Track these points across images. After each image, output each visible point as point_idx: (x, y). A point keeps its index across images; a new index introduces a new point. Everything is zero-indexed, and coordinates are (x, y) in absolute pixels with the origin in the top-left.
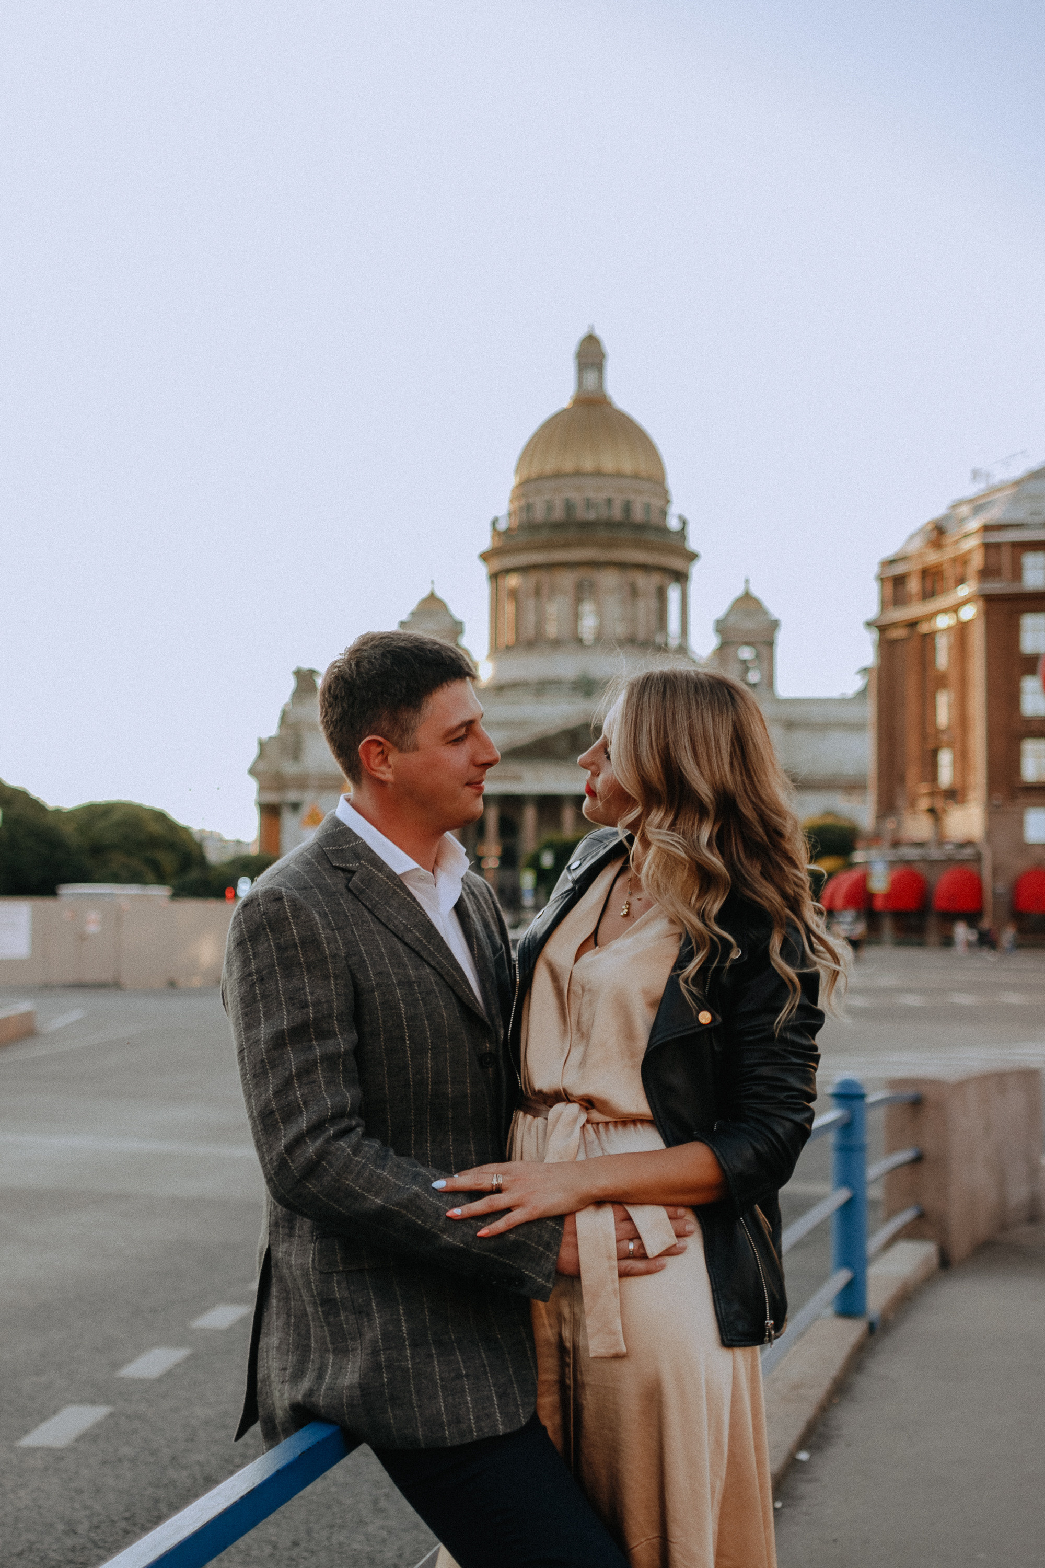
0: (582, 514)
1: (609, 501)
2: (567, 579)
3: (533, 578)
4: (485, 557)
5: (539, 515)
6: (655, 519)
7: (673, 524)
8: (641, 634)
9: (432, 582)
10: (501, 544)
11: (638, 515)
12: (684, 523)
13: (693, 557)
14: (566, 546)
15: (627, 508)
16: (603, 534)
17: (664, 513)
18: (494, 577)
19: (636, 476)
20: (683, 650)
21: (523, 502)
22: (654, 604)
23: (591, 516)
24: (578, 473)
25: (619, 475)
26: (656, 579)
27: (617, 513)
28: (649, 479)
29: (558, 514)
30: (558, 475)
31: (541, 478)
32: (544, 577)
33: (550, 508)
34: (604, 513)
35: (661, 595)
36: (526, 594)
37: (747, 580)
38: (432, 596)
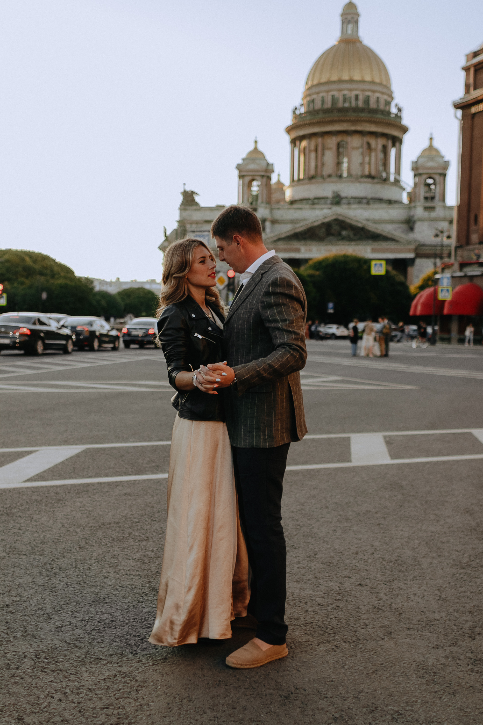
0: (340, 104)
1: (357, 97)
2: (332, 142)
3: (313, 142)
4: (289, 130)
5: (318, 105)
6: (382, 107)
7: (394, 110)
8: (373, 173)
9: (256, 142)
10: (296, 122)
11: (373, 105)
12: (400, 110)
13: (405, 130)
14: (332, 122)
15: (367, 100)
16: (352, 116)
17: (388, 103)
18: (293, 142)
19: (372, 82)
20: (397, 182)
21: (308, 99)
22: (381, 156)
23: (347, 105)
24: (340, 81)
25: (363, 82)
26: (381, 142)
27: (361, 104)
28: (380, 84)
29: (328, 105)
30: (329, 82)
31: (319, 84)
32: (320, 140)
33: (323, 101)
34: (353, 104)
35: (385, 150)
36: (310, 151)
37: (431, 139)
38: (256, 149)
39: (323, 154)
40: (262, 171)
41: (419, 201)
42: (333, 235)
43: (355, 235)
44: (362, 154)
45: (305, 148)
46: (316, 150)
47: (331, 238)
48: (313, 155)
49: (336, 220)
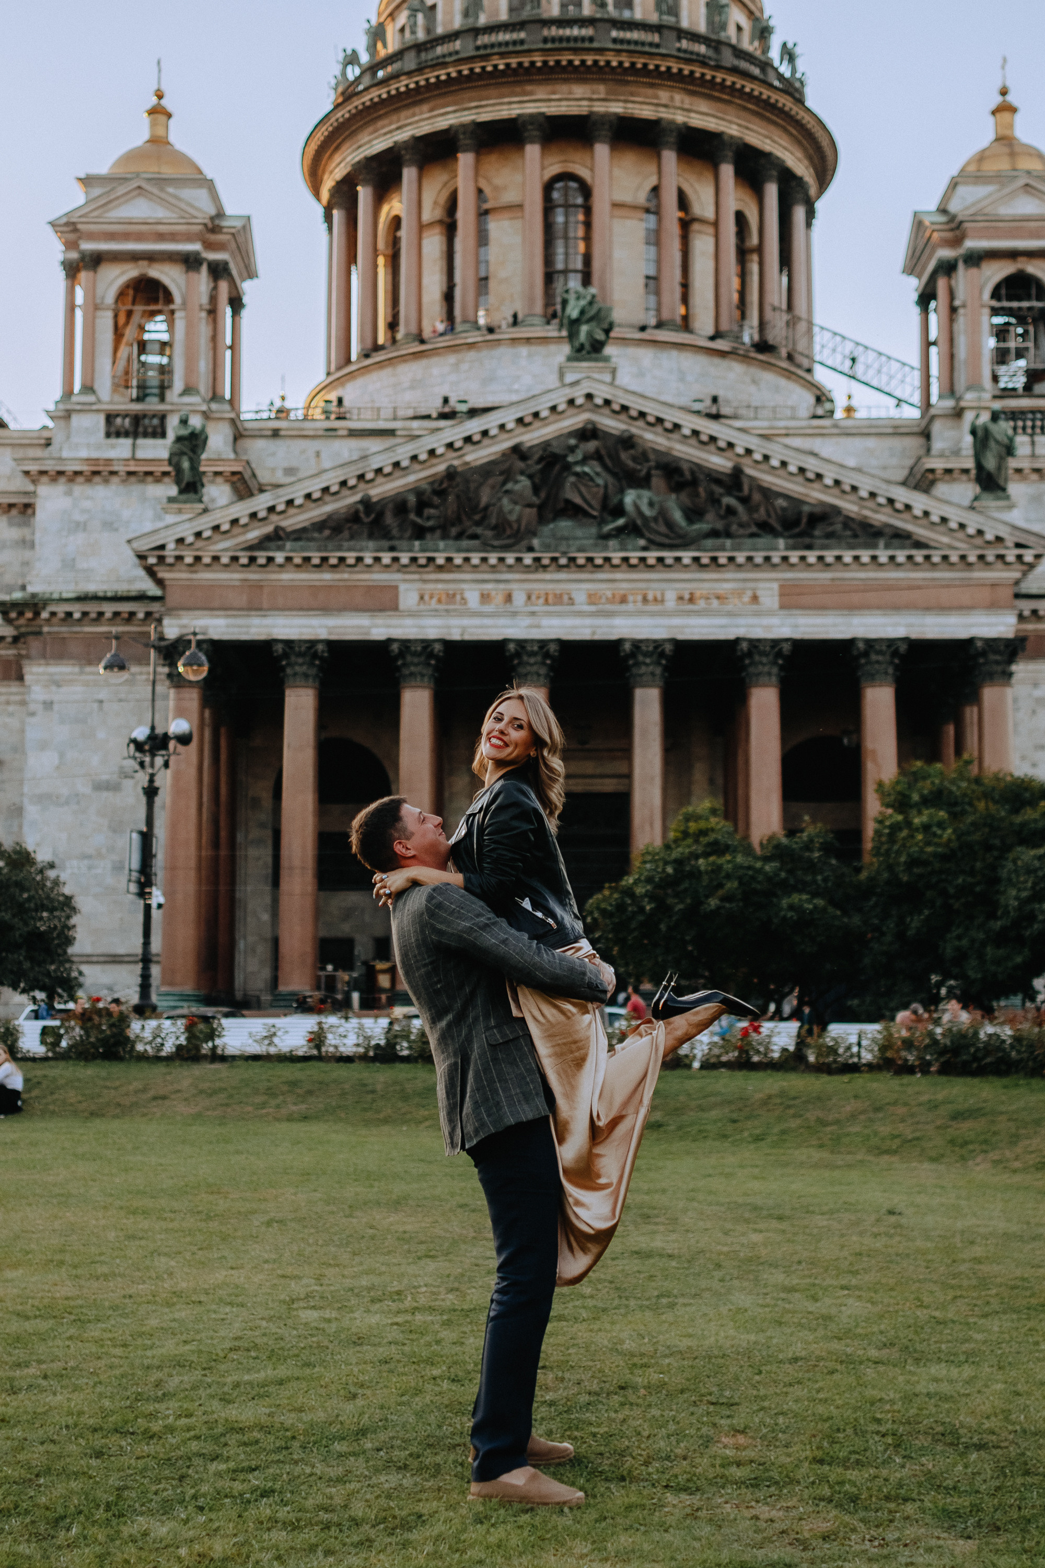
2: (520, 177)
5: (446, 15)
9: (159, 112)
11: (694, 22)
18: (341, 208)
29: (496, 8)
34: (612, 10)
36: (421, 228)
37: (1005, 109)
38: (158, 142)
39: (482, 239)
40: (189, 238)
41: (975, 386)
42: (573, 511)
43: (693, 514)
44: (655, 239)
45: (396, 222)
46: (450, 228)
47: (565, 525)
48: (433, 244)
49: (588, 433)
